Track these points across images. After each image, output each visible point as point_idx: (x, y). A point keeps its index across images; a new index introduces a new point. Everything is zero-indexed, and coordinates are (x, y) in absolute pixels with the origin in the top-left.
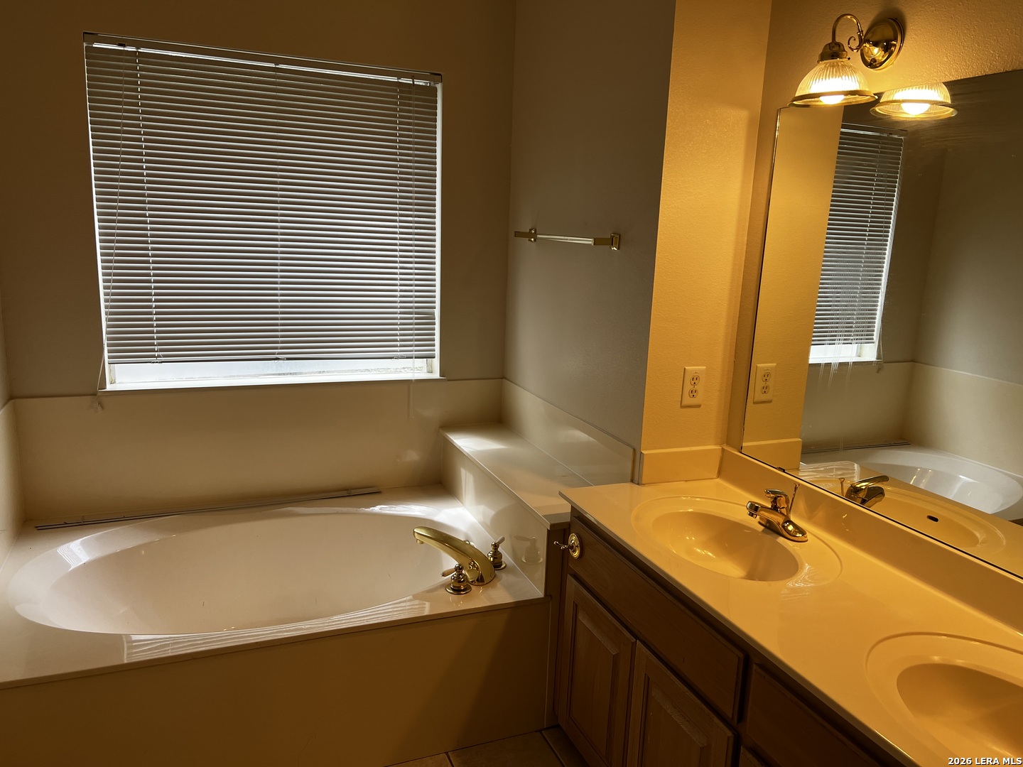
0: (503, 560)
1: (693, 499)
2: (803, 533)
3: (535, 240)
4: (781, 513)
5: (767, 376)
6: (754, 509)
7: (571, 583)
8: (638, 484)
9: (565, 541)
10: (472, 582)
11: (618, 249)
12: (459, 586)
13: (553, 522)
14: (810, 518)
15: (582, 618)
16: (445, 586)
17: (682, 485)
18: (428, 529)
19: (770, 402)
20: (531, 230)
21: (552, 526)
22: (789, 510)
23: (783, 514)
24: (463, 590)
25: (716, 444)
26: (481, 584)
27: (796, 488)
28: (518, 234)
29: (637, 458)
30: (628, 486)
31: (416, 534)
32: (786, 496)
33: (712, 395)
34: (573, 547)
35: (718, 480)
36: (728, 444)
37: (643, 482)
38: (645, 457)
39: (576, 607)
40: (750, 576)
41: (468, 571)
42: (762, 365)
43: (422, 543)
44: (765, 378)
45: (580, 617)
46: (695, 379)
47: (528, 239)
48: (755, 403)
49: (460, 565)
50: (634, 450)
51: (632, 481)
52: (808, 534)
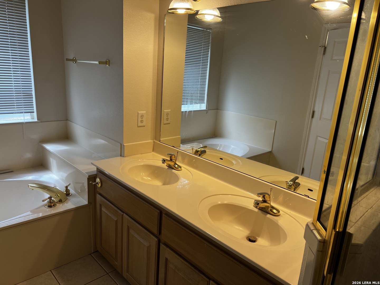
0: (70, 192)
1: (143, 160)
2: (180, 167)
3: (76, 62)
4: (173, 161)
5: (167, 114)
6: (164, 161)
7: (98, 197)
8: (123, 157)
9: (95, 181)
10: (57, 202)
11: (109, 66)
12: (51, 205)
13: (89, 175)
14: (183, 163)
15: (103, 209)
16: (45, 205)
17: (140, 155)
18: (36, 184)
19: (169, 124)
20: (73, 58)
21: (89, 176)
22: (176, 160)
23: (174, 162)
24: (53, 206)
25: (151, 140)
26: (61, 202)
27: (178, 152)
28: (67, 60)
29: (122, 147)
30: (119, 158)
31: (29, 186)
32: (174, 155)
33: (149, 122)
34: (98, 183)
35: (153, 153)
36: (156, 139)
37: (125, 156)
38: (125, 147)
39: (101, 205)
40: (164, 184)
41: (55, 198)
42: (166, 110)
43: (33, 189)
44: (167, 115)
45: (102, 209)
46: (142, 116)
47: (72, 62)
48: (164, 124)
49: (50, 196)
50: (121, 144)
51: (121, 156)
52: (182, 168)
